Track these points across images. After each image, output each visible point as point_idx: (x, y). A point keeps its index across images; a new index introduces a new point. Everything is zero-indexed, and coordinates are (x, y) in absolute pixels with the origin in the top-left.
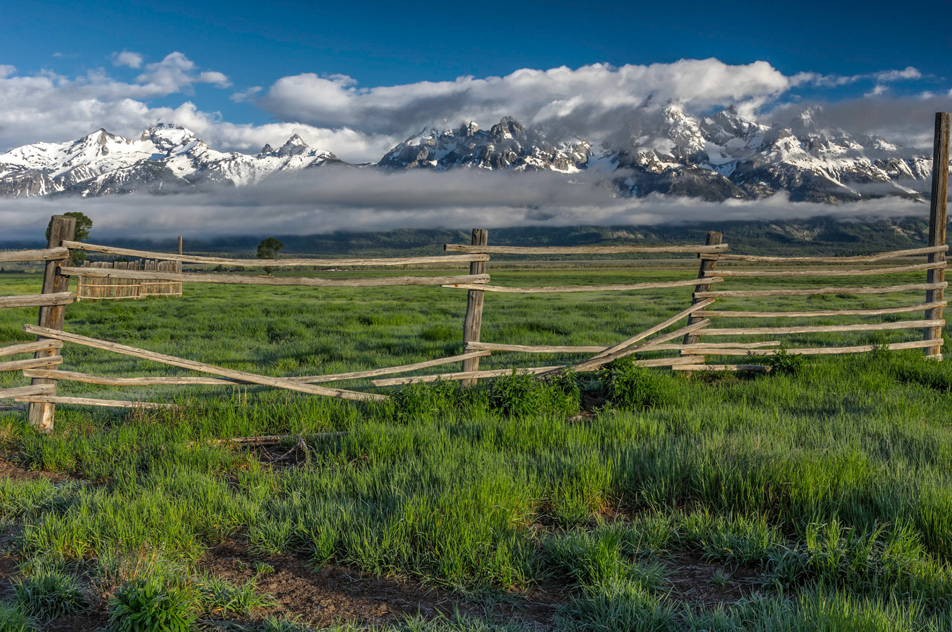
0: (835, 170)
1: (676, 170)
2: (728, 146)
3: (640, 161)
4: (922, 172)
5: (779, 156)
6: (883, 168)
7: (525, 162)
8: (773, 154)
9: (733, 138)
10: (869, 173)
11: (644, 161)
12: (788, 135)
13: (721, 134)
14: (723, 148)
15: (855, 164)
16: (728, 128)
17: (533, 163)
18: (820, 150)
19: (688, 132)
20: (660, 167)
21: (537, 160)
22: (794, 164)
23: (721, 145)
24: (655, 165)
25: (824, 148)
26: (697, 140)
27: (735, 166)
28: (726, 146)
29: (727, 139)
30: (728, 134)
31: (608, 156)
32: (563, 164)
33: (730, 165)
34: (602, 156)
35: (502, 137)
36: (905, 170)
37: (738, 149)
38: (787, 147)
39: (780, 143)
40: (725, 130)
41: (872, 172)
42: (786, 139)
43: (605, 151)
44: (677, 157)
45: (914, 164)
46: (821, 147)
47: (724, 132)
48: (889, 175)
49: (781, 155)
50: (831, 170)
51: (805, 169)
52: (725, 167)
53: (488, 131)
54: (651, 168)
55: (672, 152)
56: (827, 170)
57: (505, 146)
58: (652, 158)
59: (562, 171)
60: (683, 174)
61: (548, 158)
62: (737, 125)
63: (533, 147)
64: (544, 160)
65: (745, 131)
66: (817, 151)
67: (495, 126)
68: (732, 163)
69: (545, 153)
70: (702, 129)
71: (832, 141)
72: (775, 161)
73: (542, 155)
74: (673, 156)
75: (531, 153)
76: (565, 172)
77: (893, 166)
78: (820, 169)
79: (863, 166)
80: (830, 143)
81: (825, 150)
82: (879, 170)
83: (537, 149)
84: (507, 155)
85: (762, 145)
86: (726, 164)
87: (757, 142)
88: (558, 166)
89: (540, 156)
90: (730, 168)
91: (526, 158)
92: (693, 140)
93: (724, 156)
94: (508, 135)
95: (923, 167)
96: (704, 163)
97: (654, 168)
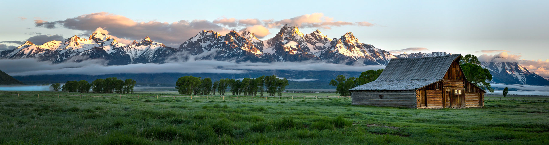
0: (358, 57)
1: (300, 54)
2: (316, 45)
3: (285, 50)
4: (388, 59)
5: (337, 51)
6: (374, 57)
7: (241, 49)
8: (335, 50)
9: (318, 42)
10: (370, 59)
11: (287, 50)
12: (341, 43)
13: (313, 41)
14: (314, 46)
15: (365, 55)
16: (316, 38)
17: (245, 50)
18: (352, 49)
19: (302, 39)
20: (293, 53)
21: (246, 48)
22: (343, 54)
23: (313, 45)
24: (292, 52)
25: (354, 48)
26: (305, 43)
27: (320, 53)
28: (315, 45)
29: (315, 43)
30: (316, 41)
31: (271, 47)
32: (255, 50)
33: (318, 53)
34: (268, 47)
35: (230, 39)
36: (382, 58)
37: (320, 47)
38: (340, 47)
39: (338, 46)
40: (315, 39)
41: (371, 58)
42: (340, 44)
43: (268, 45)
44: (299, 49)
45: (384, 56)
46: (352, 48)
47: (315, 40)
48: (376, 60)
49: (338, 50)
50: (356, 57)
51: (348, 56)
52: (316, 54)
53: (224, 36)
54: (290, 53)
55: (297, 47)
56: (355, 57)
57: (232, 42)
58: (289, 49)
59: (255, 53)
60: (303, 56)
61: (249, 48)
62: (320, 37)
63: (243, 43)
64: (248, 49)
65: (323, 40)
66: (351, 49)
67: (227, 34)
68: (319, 52)
69: (248, 46)
70: (306, 38)
71: (356, 46)
72: (336, 53)
73: (247, 46)
74: (297, 49)
75: (243, 45)
76: (256, 53)
77: (378, 57)
78: (353, 56)
79: (368, 56)
80: (355, 47)
81: (354, 49)
82: (373, 58)
83: (245, 44)
84: (234, 46)
85: (330, 46)
86: (317, 52)
87: (327, 45)
88: (254, 51)
89: (246, 47)
90: (318, 54)
91: (241, 47)
92: (304, 43)
93: (315, 49)
94: (232, 38)
95: (388, 58)
96: (308, 52)
97: (291, 53)
